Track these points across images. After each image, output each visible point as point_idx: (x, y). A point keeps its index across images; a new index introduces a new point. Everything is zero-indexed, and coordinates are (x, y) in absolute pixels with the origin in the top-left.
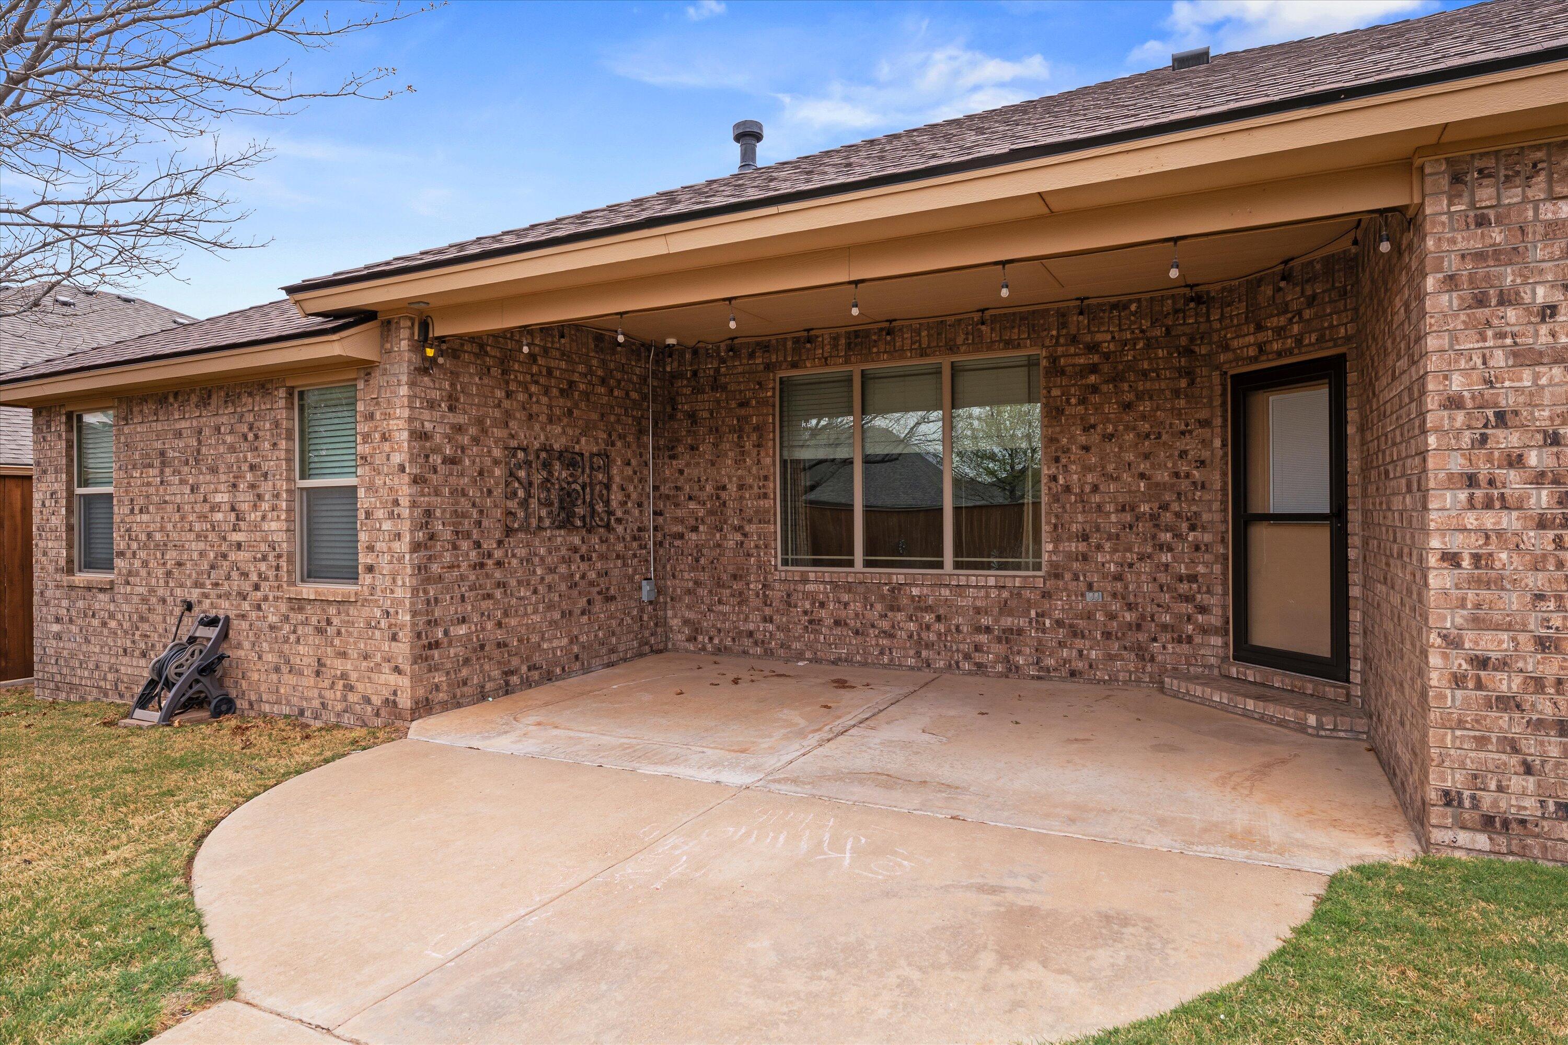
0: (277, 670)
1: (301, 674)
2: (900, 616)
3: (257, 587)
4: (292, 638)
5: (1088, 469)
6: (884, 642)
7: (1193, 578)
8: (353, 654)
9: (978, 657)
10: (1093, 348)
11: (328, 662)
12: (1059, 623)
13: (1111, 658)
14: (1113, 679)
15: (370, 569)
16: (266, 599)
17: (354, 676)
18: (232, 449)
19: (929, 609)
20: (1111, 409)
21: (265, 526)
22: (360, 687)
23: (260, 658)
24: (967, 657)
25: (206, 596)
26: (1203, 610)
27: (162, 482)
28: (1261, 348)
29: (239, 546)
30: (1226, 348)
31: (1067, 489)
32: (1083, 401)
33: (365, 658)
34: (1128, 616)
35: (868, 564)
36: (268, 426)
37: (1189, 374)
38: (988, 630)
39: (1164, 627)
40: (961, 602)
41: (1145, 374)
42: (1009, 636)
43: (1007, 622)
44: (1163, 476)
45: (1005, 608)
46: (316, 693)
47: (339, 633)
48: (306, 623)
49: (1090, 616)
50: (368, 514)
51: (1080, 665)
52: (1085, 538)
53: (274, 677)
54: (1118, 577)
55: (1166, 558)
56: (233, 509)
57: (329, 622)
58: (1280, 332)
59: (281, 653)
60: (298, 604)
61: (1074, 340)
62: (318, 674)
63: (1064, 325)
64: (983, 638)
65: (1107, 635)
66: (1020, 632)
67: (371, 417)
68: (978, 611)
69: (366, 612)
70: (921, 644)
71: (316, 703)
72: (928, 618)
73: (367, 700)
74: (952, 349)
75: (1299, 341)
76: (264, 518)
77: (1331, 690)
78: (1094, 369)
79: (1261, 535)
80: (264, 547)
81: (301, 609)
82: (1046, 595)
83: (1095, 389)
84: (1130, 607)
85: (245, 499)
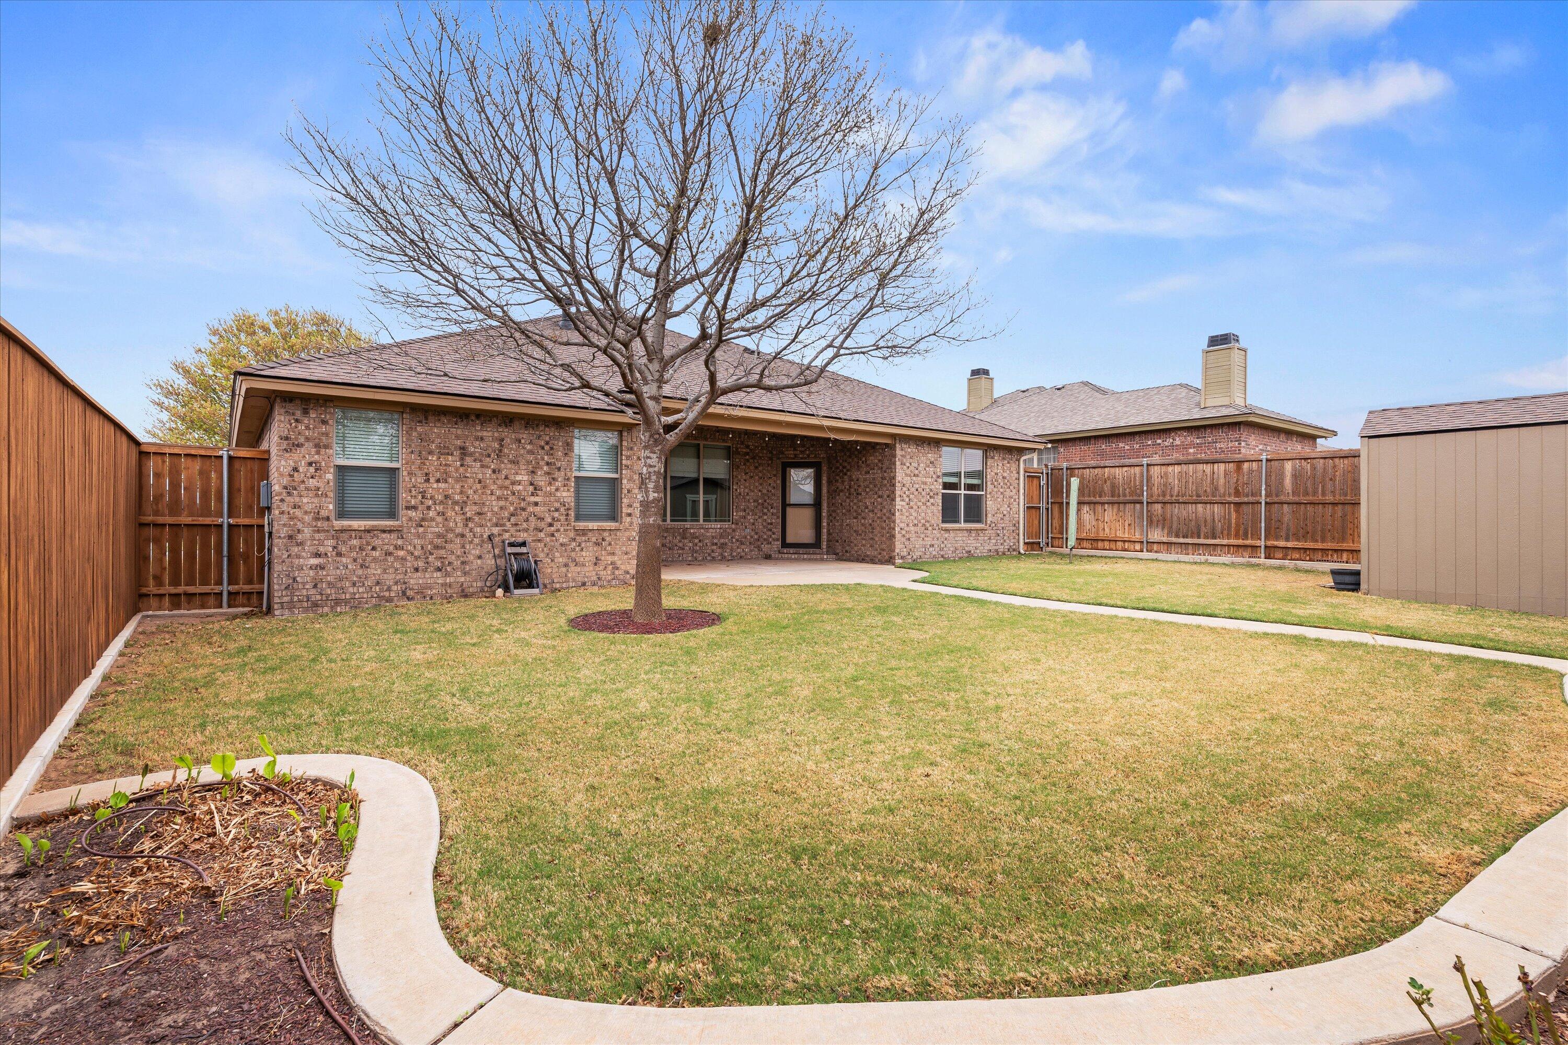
0: (566, 565)
1: (584, 565)
2: (686, 541)
3: (551, 525)
4: (577, 549)
5: (746, 487)
6: (680, 552)
7: (771, 524)
8: (618, 552)
9: (713, 555)
10: (748, 447)
11: (603, 558)
12: (737, 540)
13: (751, 551)
14: (752, 558)
15: (629, 515)
16: (558, 530)
17: (619, 563)
18: (530, 452)
19: (697, 538)
20: (752, 468)
21: (558, 494)
22: (623, 567)
23: (552, 561)
24: (709, 555)
25: (507, 531)
26: (774, 533)
27: (462, 465)
28: (796, 456)
29: (536, 504)
30: (783, 453)
31: (740, 494)
32: (745, 464)
33: (626, 554)
34: (756, 537)
35: (672, 521)
36: (560, 444)
37: (771, 459)
38: (716, 544)
39: (765, 540)
40: (708, 534)
41: (760, 458)
42: (723, 546)
43: (722, 541)
44: (765, 491)
45: (721, 536)
46: (594, 573)
47: (610, 544)
48: (589, 540)
49: (746, 537)
50: (629, 491)
51: (743, 554)
52: (745, 511)
53: (564, 570)
54: (753, 524)
55: (765, 517)
56: (532, 484)
57: (603, 540)
58: (802, 452)
59: (569, 557)
60: (584, 532)
61: (742, 443)
62: (596, 564)
63: (740, 437)
64: (715, 547)
65: (750, 543)
66: (726, 544)
67: (632, 449)
68: (713, 537)
69: (627, 534)
70: (694, 551)
71: (595, 578)
72: (696, 541)
73: (628, 573)
74: (706, 439)
75: (808, 456)
76: (557, 490)
77: (817, 551)
78: (747, 454)
79: (789, 511)
80: (557, 505)
81: (584, 535)
82: (734, 530)
83: (748, 460)
84: (756, 533)
85: (541, 480)
